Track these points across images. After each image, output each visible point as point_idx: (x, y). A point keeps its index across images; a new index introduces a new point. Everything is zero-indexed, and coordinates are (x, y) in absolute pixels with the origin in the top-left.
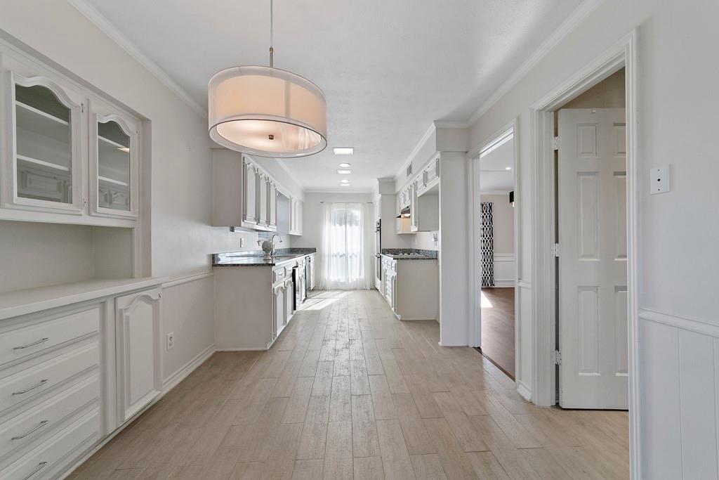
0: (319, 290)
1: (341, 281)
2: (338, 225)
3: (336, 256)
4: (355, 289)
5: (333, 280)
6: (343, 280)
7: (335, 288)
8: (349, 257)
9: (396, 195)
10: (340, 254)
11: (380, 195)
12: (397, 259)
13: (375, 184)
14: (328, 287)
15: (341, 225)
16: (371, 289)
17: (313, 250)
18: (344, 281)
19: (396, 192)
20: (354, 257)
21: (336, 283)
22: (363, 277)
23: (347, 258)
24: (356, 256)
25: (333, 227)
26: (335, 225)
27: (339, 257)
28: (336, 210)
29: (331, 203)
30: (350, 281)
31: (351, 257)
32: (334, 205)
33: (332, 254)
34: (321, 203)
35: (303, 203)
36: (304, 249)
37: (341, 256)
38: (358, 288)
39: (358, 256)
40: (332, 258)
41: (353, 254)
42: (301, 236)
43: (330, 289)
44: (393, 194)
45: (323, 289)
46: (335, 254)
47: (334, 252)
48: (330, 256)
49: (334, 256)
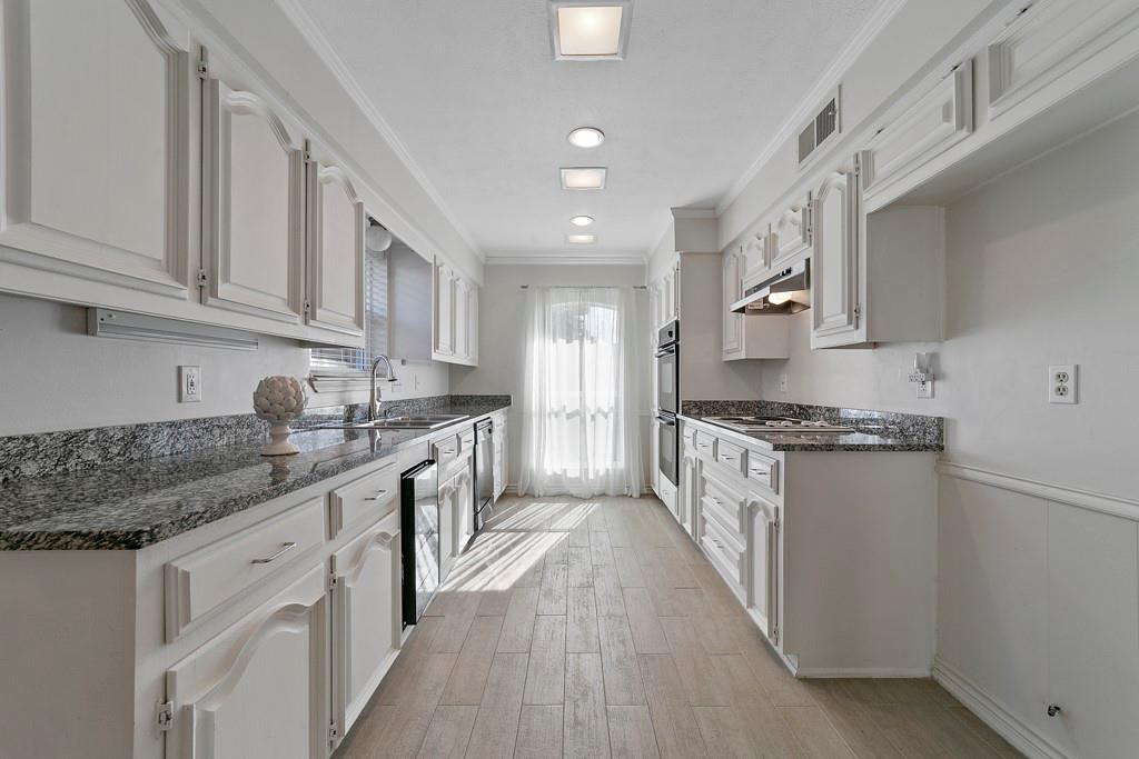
0: (516, 495)
1: (570, 475)
2: (562, 342)
3: (557, 415)
4: (603, 495)
5: (549, 473)
6: (573, 473)
7: (554, 492)
8: (588, 418)
9: (721, 254)
10: (568, 411)
11: (678, 257)
12: (787, 448)
13: (663, 227)
14: (539, 490)
15: (569, 341)
16: (642, 496)
17: (502, 401)
18: (578, 474)
19: (724, 243)
20: (600, 417)
21: (557, 479)
22: (621, 464)
23: (583, 421)
24: (606, 416)
25: (551, 344)
26: (555, 341)
27: (564, 417)
28: (560, 305)
29: (546, 290)
30: (591, 477)
31: (593, 418)
32: (554, 293)
33: (548, 410)
34: (523, 287)
35: (479, 289)
36: (482, 397)
37: (569, 416)
38: (611, 493)
39: (611, 416)
40: (547, 419)
41: (599, 411)
42: (473, 367)
43: (541, 494)
44: (715, 250)
45: (526, 494)
46: (556, 410)
47: (552, 404)
48: (545, 416)
49: (553, 416)
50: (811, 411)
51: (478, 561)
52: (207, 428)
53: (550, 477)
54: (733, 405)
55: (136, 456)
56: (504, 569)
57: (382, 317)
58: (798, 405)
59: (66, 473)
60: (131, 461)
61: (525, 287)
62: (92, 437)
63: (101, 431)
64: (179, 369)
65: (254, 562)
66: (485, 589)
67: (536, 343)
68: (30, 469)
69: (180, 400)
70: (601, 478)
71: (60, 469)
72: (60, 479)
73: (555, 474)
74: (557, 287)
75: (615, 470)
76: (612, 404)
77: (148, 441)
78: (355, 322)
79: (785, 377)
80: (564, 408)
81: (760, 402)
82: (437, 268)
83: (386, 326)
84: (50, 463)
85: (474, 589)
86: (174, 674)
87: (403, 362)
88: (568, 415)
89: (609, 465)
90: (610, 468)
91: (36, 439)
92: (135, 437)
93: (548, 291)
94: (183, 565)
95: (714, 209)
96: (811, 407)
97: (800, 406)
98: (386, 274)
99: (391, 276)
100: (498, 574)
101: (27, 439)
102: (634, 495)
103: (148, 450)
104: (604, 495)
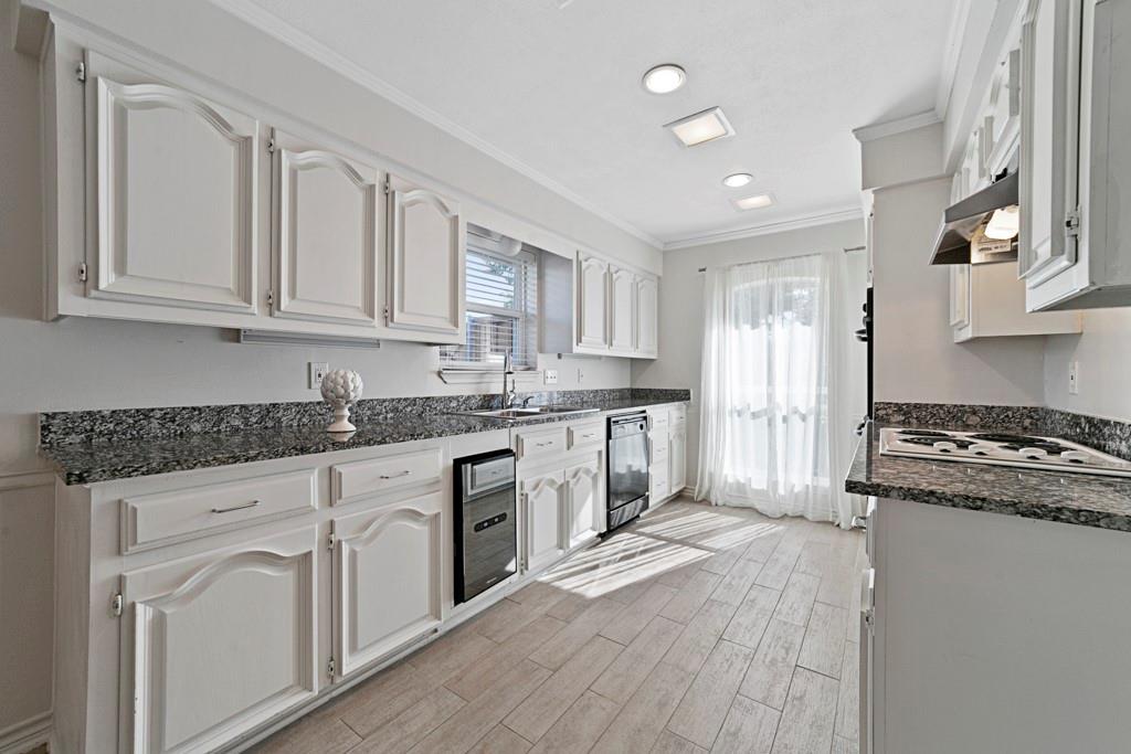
0: (692, 499)
1: (755, 486)
2: (746, 328)
3: (739, 414)
5: (730, 480)
6: (759, 482)
7: (735, 502)
8: (779, 421)
9: (953, 176)
10: (753, 409)
11: (871, 197)
14: (717, 498)
15: (755, 325)
17: (680, 396)
18: (764, 486)
20: (796, 419)
21: (741, 488)
22: (825, 482)
23: (770, 423)
24: (804, 418)
25: (734, 332)
26: (737, 327)
27: (747, 415)
28: (744, 286)
29: (727, 269)
30: (781, 491)
31: (785, 419)
32: (736, 273)
33: (728, 408)
34: (700, 270)
35: (659, 278)
36: (661, 391)
37: (755, 415)
38: (810, 516)
39: (811, 420)
40: (728, 419)
41: (796, 411)
42: (652, 360)
43: (720, 503)
44: (937, 173)
45: (704, 500)
46: (738, 408)
47: (733, 399)
48: (724, 413)
49: (735, 415)
50: (1106, 431)
51: (594, 560)
52: (329, 409)
53: (731, 485)
54: (974, 413)
55: (270, 424)
56: (611, 575)
57: (533, 315)
58: (1086, 418)
59: (219, 431)
60: (266, 428)
61: (704, 270)
62: (237, 410)
63: (242, 406)
64: (309, 365)
65: (214, 511)
66: (574, 591)
67: (715, 332)
68: (196, 427)
69: (310, 387)
70: (797, 495)
71: (215, 429)
72: (215, 435)
73: (738, 483)
74: (740, 265)
75: (815, 488)
76: (813, 403)
77: (280, 415)
78: (451, 322)
79: (1076, 368)
80: (749, 405)
81: (1035, 410)
82: (579, 264)
83: (536, 323)
84: (209, 425)
85: (566, 587)
86: (125, 577)
87: (560, 356)
88: (753, 414)
89: (809, 480)
90: (810, 483)
91: (200, 409)
92: (269, 412)
93: (729, 270)
94: (131, 503)
95: (933, 109)
96: (1106, 423)
97: (1089, 420)
98: (536, 276)
99: (541, 277)
100: (600, 579)
101: (194, 409)
102: (842, 525)
103: (279, 421)
104: (802, 517)
